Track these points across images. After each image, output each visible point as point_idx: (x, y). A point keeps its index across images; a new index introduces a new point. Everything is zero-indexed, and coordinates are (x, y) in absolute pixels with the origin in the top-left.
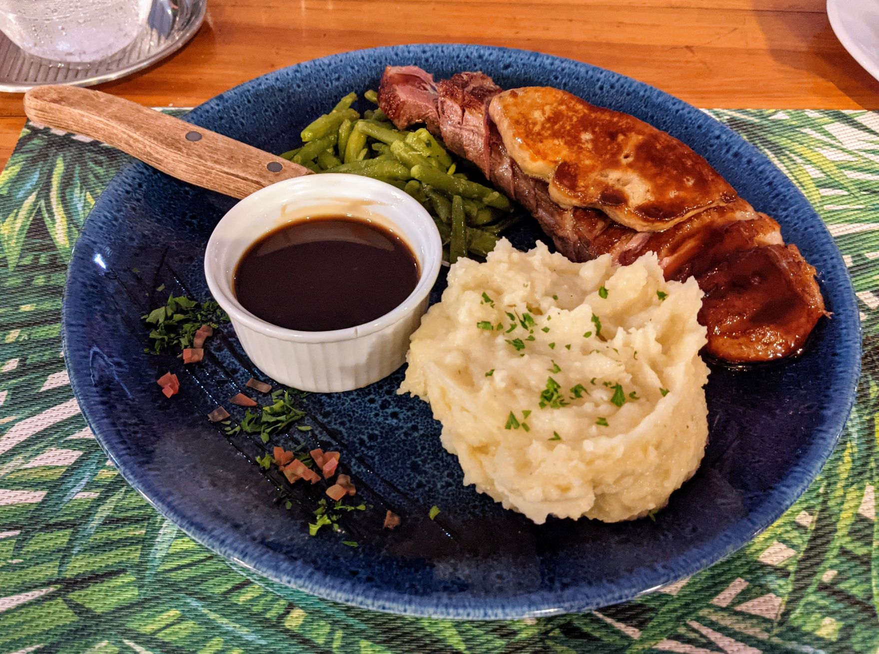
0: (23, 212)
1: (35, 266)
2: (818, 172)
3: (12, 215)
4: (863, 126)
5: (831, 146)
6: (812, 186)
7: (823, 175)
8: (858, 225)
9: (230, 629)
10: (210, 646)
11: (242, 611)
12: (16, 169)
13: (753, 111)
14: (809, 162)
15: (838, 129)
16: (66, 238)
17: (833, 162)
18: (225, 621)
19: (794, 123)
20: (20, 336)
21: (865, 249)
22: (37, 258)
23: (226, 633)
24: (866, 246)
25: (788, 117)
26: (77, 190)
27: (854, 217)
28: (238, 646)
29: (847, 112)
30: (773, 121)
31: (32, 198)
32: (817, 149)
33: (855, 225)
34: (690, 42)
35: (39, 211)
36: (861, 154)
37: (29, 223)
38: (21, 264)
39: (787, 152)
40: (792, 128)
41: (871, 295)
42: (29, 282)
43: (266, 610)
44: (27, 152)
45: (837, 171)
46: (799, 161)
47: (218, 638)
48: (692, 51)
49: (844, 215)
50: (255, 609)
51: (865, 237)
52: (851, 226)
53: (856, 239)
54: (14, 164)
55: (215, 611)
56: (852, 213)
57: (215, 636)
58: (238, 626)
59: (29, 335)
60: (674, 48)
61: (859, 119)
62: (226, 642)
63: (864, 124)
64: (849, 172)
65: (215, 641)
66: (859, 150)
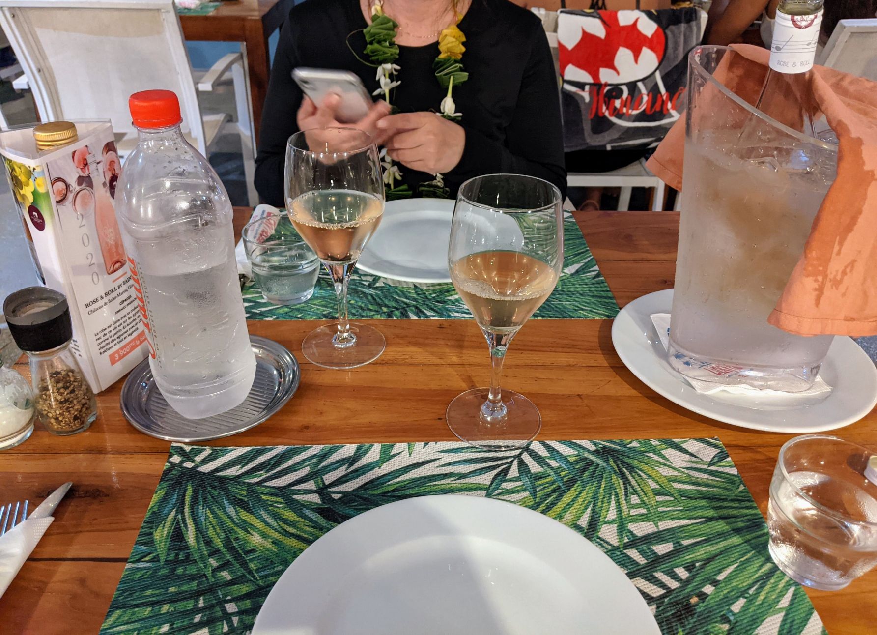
0: (168, 524)
1: (176, 561)
2: (655, 484)
3: (162, 525)
4: (686, 450)
5: (665, 465)
6: (651, 494)
7: (658, 486)
8: (679, 521)
12: (163, 492)
13: (617, 442)
14: (650, 477)
15: (670, 453)
16: (195, 541)
17: (666, 476)
19: (642, 449)
20: (169, 609)
21: (682, 538)
22: (177, 555)
24: (683, 535)
25: (639, 445)
26: (201, 508)
27: (676, 516)
29: (676, 440)
30: (630, 448)
31: (173, 513)
32: (656, 468)
33: (676, 521)
34: (581, 391)
35: (178, 523)
36: (683, 470)
37: (172, 531)
38: (168, 559)
39: (637, 471)
40: (641, 453)
41: (683, 570)
42: (173, 571)
44: (169, 480)
45: (667, 483)
46: (645, 476)
48: (581, 398)
49: (670, 514)
51: (682, 529)
52: (674, 522)
53: (677, 531)
54: (160, 490)
56: (675, 513)
59: (175, 608)
60: (570, 396)
61: (683, 445)
63: (687, 449)
64: (675, 484)
66: (682, 468)
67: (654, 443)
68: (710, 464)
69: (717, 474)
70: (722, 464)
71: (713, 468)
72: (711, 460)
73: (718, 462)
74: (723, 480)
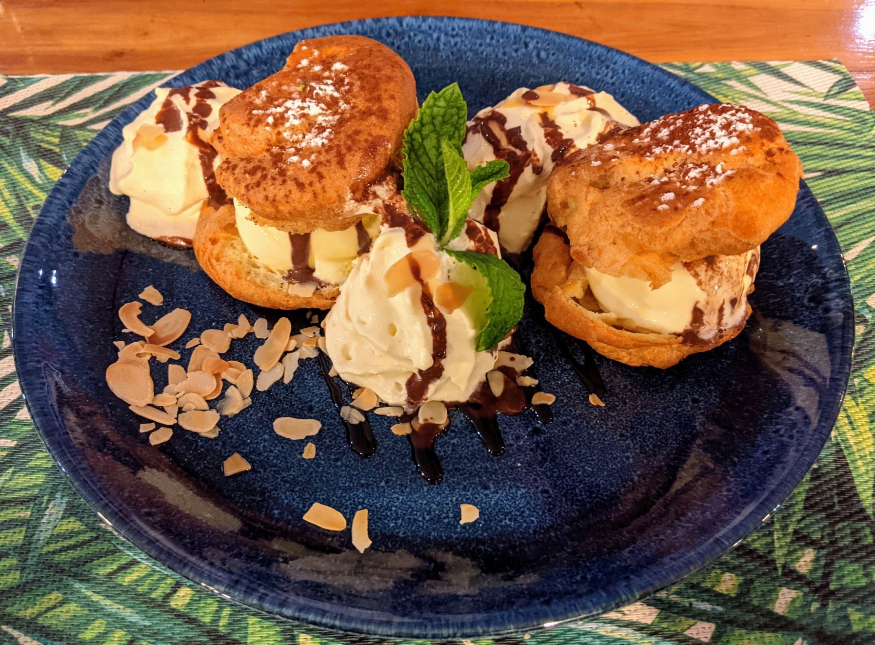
4: (788, 77)
5: (756, 97)
9: (114, 611)
10: (92, 629)
11: (127, 591)
13: (679, 64)
15: (763, 80)
18: (108, 602)
19: (719, 75)
23: (109, 615)
25: (714, 70)
28: (121, 628)
29: (773, 63)
30: (699, 74)
36: (785, 104)
40: (718, 81)
43: (152, 590)
47: (100, 621)
50: (140, 589)
55: (98, 593)
57: (97, 618)
58: (121, 607)
61: (785, 70)
62: (108, 624)
63: (790, 75)
65: (97, 623)
66: (784, 101)
67: (738, 66)
68: (827, 97)
69: (838, 110)
70: (845, 96)
71: (831, 102)
72: (829, 91)
73: (839, 93)
74: (848, 119)
